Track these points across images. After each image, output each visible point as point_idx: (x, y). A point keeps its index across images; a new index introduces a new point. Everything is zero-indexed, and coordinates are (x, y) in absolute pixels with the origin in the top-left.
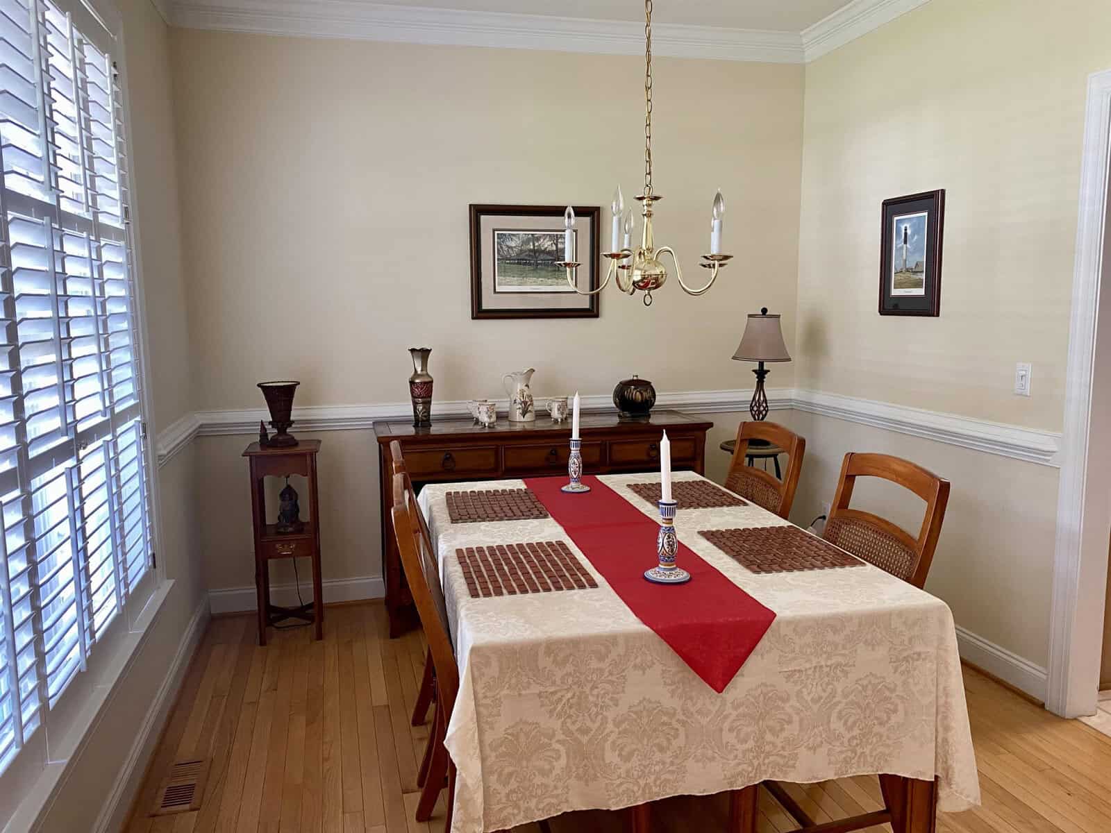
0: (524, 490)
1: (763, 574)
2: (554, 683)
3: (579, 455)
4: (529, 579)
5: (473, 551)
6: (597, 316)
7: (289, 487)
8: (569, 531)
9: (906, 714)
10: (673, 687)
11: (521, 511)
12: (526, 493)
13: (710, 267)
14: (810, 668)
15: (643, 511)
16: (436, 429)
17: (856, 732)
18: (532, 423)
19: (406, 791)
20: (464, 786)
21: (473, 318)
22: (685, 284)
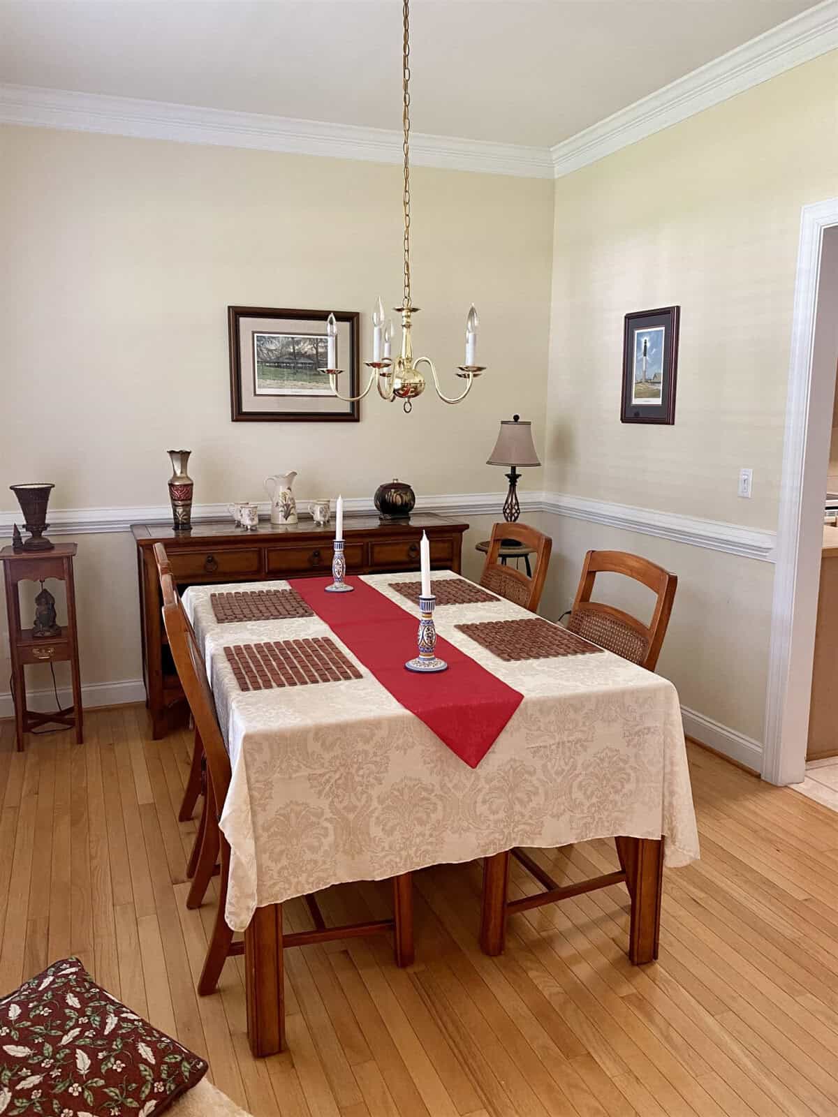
0: (288, 590)
1: (513, 662)
2: (322, 765)
3: (342, 555)
4: (297, 673)
5: (241, 649)
6: (358, 420)
7: (45, 591)
8: (333, 628)
9: (638, 781)
10: (432, 765)
11: (287, 611)
12: (291, 593)
13: (465, 377)
14: (553, 744)
15: (403, 607)
16: (196, 532)
17: (594, 800)
18: (295, 526)
19: (176, 882)
20: (239, 864)
21: (233, 421)
22: (443, 394)
